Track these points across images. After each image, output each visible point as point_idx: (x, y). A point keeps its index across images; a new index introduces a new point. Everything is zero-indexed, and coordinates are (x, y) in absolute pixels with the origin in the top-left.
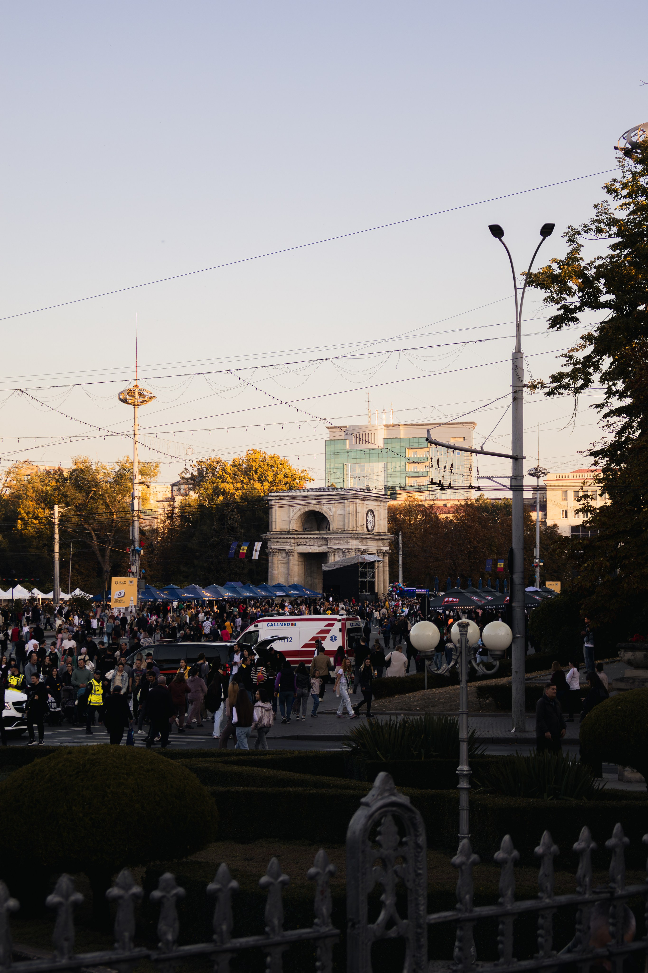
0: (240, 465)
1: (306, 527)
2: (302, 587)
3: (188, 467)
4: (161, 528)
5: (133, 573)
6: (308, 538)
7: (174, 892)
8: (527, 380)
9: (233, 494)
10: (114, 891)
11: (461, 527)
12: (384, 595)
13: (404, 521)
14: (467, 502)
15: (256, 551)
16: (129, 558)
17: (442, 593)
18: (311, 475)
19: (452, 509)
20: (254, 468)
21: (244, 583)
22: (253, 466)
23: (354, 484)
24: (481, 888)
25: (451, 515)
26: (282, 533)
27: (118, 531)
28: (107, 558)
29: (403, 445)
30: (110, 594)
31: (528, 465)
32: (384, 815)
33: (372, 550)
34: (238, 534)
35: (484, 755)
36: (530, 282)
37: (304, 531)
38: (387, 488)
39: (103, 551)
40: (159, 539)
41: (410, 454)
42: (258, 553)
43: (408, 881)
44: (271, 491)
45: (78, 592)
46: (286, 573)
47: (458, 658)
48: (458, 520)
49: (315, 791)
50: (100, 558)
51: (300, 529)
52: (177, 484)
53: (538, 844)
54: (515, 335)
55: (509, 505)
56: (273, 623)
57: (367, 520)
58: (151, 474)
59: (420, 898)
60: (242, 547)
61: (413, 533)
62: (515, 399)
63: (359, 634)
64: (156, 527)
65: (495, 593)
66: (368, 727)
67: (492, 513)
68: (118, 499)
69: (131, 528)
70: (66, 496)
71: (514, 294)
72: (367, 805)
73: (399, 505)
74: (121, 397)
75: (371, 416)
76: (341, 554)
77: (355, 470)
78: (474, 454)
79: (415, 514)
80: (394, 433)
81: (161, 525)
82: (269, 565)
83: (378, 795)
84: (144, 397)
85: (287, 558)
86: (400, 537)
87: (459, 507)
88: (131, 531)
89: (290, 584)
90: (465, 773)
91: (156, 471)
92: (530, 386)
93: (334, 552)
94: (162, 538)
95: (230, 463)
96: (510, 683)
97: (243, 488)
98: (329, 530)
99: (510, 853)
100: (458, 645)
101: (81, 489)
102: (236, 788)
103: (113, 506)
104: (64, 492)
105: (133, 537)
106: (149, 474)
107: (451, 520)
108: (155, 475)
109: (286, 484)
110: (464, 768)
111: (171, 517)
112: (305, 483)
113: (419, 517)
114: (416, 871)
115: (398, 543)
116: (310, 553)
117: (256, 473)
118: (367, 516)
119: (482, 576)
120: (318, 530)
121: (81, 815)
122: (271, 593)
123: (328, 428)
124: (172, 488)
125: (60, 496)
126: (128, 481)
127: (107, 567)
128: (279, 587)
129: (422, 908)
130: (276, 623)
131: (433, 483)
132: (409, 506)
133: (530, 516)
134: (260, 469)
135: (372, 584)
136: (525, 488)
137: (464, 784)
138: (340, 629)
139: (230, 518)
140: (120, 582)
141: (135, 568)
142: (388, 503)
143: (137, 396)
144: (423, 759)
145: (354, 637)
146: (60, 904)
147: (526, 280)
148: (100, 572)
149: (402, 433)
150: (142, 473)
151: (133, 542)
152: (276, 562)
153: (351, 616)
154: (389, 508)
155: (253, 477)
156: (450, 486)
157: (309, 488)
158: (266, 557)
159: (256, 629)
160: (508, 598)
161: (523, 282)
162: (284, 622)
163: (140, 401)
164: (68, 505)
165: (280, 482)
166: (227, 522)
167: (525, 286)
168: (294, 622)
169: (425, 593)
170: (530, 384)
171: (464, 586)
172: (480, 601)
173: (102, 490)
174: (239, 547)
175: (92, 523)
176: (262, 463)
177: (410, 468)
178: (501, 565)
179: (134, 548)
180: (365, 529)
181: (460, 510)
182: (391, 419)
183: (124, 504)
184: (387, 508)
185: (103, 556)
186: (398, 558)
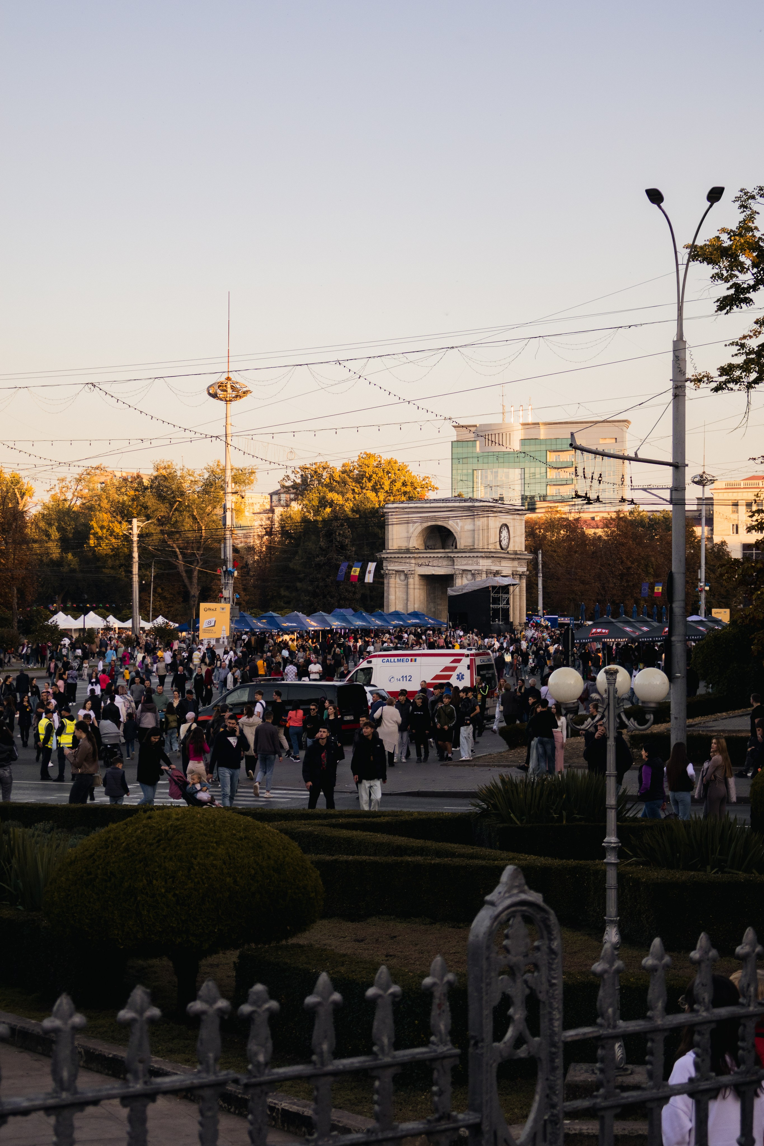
0: (351, 471)
1: (428, 544)
2: (423, 615)
3: (289, 473)
4: (258, 545)
5: (225, 598)
6: (430, 557)
7: (267, 1006)
8: (690, 373)
9: (343, 505)
10: (197, 1006)
11: (612, 544)
12: (520, 624)
13: (544, 537)
14: (618, 515)
15: (370, 572)
16: (220, 580)
17: (590, 623)
18: (434, 482)
19: (601, 523)
20: (367, 475)
21: (355, 610)
22: (366, 472)
23: (486, 493)
24: (632, 980)
25: (600, 530)
26: (400, 551)
27: (208, 549)
28: (195, 581)
29: (543, 448)
30: (199, 623)
31: (690, 473)
32: (513, 915)
33: (507, 571)
34: (349, 553)
35: (636, 818)
36: (695, 256)
37: (426, 549)
38: (524, 498)
39: (189, 572)
40: (256, 557)
41: (552, 457)
42: (372, 575)
43: (540, 992)
44: (386, 502)
45: (160, 620)
46: (405, 598)
47: (604, 711)
48: (608, 536)
49: (437, 861)
50: (186, 581)
51: (421, 547)
52: (277, 493)
53: (694, 949)
54: (676, 318)
55: (669, 518)
56: (389, 658)
57: (500, 537)
58: (246, 481)
59: (554, 1013)
60: (353, 569)
61: (555, 551)
62: (676, 396)
63: (491, 672)
64: (252, 544)
65: (652, 623)
66: (500, 785)
67: (649, 527)
68: (207, 510)
69: (222, 545)
70: (146, 508)
71: (675, 270)
72: (492, 904)
73: (539, 518)
74: (211, 391)
75: (506, 414)
76: (470, 576)
77: (486, 477)
78: (627, 462)
79: (557, 528)
80: (532, 434)
81: (258, 542)
82: (385, 588)
83: (505, 893)
84: (238, 391)
85: (406, 581)
86: (540, 556)
87: (609, 520)
88: (222, 549)
89: (409, 612)
90: (613, 845)
91: (252, 478)
92: (694, 380)
93: (462, 574)
94: (260, 556)
95: (339, 468)
96: (669, 730)
97: (354, 498)
98: (456, 548)
99: (661, 958)
100: (605, 696)
101: (164, 499)
102: (345, 857)
103: (202, 518)
104: (143, 503)
105: (225, 556)
106: (244, 482)
107: (600, 537)
108: (251, 482)
109: (405, 493)
110: (611, 839)
111: (269, 532)
112: (428, 492)
113: (562, 532)
114: (549, 981)
115: (537, 563)
116: (433, 575)
117: (370, 480)
118: (500, 532)
119: (637, 602)
120: (443, 548)
121: (163, 890)
122: (388, 622)
123: (454, 427)
124: (271, 499)
125: (139, 507)
126: (218, 490)
127: (195, 591)
128: (397, 615)
129: (556, 1023)
130: (392, 659)
131: (578, 496)
132: (550, 519)
133: (693, 531)
134: (374, 476)
135: (506, 612)
136: (687, 502)
137: (611, 858)
138: (468, 666)
139: (340, 534)
140: (210, 609)
141: (227, 593)
142: (527, 515)
143: (229, 390)
144: (564, 822)
145: (485, 675)
146: (133, 1020)
147: (690, 254)
148: (186, 596)
149: (543, 433)
150: (236, 480)
151: (225, 562)
152: (393, 586)
153: (481, 651)
154: (526, 522)
155: (366, 486)
156: (598, 500)
157: (431, 498)
158: (381, 580)
159: (369, 666)
160: (667, 629)
161: (687, 257)
162: (402, 658)
163: (233, 396)
164: (148, 518)
165: (398, 490)
166: (336, 539)
167: (689, 261)
168: (414, 658)
169: (569, 622)
170: (694, 377)
171: (616, 615)
172: (633, 632)
173: (189, 500)
174: (350, 568)
175: (177, 539)
176: (377, 469)
177: (552, 474)
178: (658, 589)
179: (227, 568)
180: (499, 547)
181: (611, 524)
182: (530, 416)
183: (214, 517)
184: (524, 521)
185: (190, 578)
186: (537, 581)
